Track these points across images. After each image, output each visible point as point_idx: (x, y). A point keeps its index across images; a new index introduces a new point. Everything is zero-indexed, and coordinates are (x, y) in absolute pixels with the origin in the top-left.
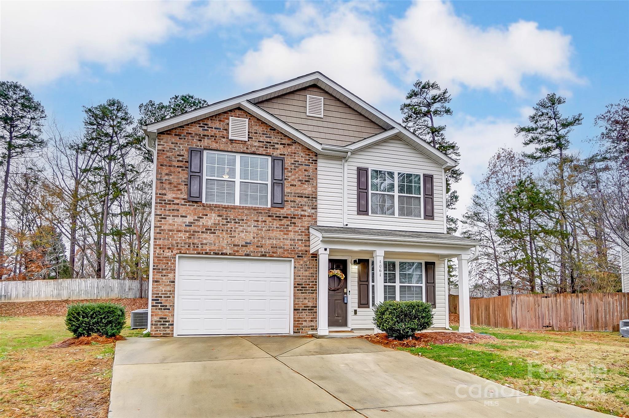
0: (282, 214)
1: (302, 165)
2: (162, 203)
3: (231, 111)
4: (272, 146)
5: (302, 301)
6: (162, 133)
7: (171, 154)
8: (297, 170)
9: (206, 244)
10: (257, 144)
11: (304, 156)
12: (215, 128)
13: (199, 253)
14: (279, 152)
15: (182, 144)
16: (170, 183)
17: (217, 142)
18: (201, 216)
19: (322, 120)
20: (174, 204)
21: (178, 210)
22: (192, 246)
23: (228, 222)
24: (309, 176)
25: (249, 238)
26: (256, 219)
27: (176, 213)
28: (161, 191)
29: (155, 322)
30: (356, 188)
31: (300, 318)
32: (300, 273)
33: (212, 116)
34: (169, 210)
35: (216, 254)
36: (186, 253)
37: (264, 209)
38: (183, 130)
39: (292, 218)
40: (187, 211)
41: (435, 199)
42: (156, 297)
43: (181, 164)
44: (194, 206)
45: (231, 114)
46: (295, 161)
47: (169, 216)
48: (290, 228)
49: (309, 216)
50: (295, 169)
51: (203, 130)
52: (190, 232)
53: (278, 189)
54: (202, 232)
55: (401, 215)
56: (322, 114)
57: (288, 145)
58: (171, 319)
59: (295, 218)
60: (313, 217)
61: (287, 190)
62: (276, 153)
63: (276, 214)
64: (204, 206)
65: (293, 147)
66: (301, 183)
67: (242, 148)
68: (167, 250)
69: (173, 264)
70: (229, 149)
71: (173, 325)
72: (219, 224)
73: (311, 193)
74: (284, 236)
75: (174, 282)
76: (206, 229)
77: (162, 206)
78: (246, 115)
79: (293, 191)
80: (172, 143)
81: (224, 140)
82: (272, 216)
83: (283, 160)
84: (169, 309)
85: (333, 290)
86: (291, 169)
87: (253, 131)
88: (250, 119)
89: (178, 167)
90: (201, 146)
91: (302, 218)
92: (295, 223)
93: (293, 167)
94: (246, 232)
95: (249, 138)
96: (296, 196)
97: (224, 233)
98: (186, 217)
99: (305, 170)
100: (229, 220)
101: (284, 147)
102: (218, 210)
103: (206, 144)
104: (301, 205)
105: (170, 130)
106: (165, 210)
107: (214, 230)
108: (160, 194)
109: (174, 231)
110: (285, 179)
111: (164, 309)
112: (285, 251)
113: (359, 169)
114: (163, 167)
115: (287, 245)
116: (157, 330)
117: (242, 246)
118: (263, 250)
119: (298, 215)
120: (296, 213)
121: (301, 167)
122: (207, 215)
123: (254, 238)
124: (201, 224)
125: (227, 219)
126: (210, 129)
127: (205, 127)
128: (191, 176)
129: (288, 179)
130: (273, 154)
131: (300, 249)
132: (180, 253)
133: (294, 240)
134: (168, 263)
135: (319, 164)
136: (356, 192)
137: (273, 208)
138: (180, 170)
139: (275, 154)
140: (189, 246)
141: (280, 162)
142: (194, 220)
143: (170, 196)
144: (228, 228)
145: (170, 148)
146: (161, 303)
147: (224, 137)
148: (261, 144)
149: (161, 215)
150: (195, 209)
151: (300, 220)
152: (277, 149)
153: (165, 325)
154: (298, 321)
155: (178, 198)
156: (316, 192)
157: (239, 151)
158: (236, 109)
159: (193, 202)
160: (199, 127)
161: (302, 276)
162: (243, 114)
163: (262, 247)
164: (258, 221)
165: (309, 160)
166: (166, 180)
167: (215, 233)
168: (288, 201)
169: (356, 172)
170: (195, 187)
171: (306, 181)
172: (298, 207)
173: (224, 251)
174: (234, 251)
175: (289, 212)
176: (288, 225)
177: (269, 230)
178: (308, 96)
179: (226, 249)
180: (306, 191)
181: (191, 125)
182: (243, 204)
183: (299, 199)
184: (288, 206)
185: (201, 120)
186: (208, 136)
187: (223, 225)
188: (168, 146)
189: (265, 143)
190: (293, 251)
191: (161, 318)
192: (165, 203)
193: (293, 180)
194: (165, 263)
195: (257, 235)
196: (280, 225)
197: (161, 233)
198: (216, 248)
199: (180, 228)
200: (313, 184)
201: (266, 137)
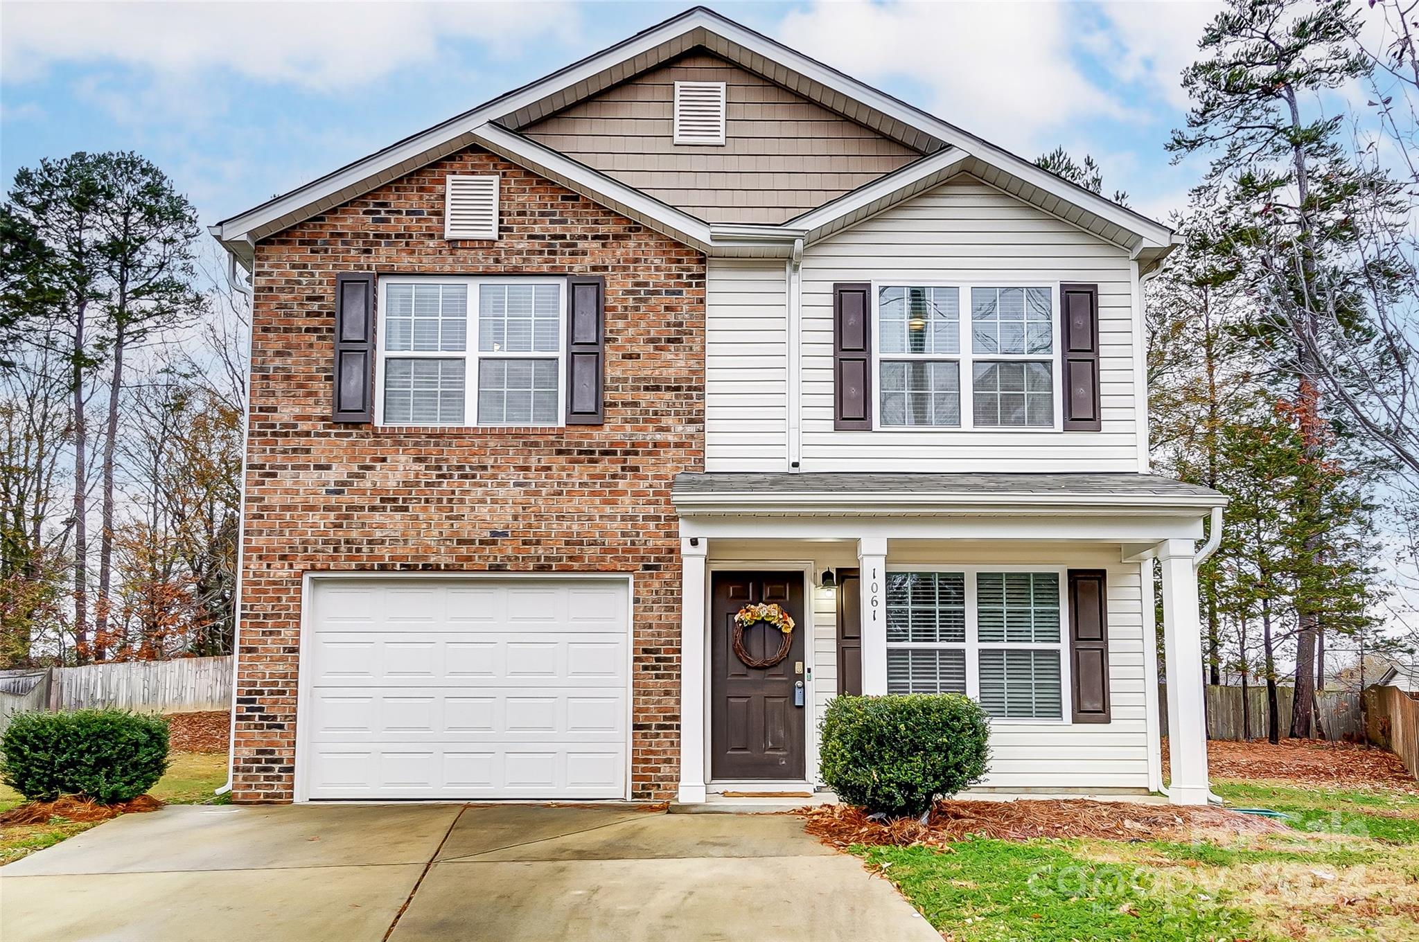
0: (598, 444)
1: (658, 293)
2: (265, 434)
3: (451, 158)
4: (568, 245)
5: (659, 702)
6: (267, 241)
7: (290, 296)
8: (643, 309)
9: (383, 542)
10: (523, 245)
11: (664, 265)
12: (408, 213)
13: (362, 568)
14: (588, 261)
15: (318, 266)
16: (288, 378)
17: (413, 252)
18: (368, 462)
19: (720, 151)
20: (297, 434)
21: (308, 451)
22: (343, 547)
23: (443, 476)
24: (681, 324)
25: (502, 518)
26: (521, 463)
27: (301, 459)
28: (263, 399)
29: (246, 761)
30: (830, 350)
31: (652, 752)
32: (652, 617)
33: (400, 180)
34: (285, 452)
35: (408, 568)
36: (328, 570)
37: (543, 433)
38: (321, 226)
39: (627, 453)
40: (331, 451)
41: (1103, 364)
42: (249, 693)
43: (315, 322)
44: (350, 435)
45: (451, 166)
46: (637, 284)
47: (285, 467)
48: (622, 485)
49: (677, 445)
50: (637, 309)
51: (375, 220)
52: (340, 508)
53: (585, 372)
54: (373, 509)
55: (985, 423)
56: (722, 134)
57: (616, 237)
58: (286, 755)
59: (636, 453)
60: (694, 449)
61: (610, 372)
62: (581, 266)
63: (580, 444)
64: (376, 435)
65: (631, 244)
66: (656, 348)
67: (482, 261)
68: (278, 564)
69: (292, 599)
70: (447, 269)
71: (291, 770)
72: (417, 484)
73: (684, 373)
74: (603, 510)
75: (294, 650)
76: (382, 500)
77: (266, 443)
78: (495, 166)
79: (630, 375)
80: (294, 267)
81: (431, 243)
82: (569, 452)
83: (599, 286)
84: (281, 727)
85: (757, 668)
86: (626, 308)
87: (514, 210)
88: (504, 174)
89: (308, 330)
90: (369, 268)
91: (658, 453)
92: (636, 469)
93: (631, 303)
94: (494, 502)
95: (500, 229)
96: (638, 388)
97: (432, 508)
98: (328, 468)
99: (667, 309)
100: (445, 469)
101: (604, 245)
102: (416, 444)
103: (383, 260)
104: (656, 413)
105: (286, 232)
106: (272, 451)
107: (405, 500)
108: (261, 409)
109: (295, 508)
110: (607, 340)
111: (269, 727)
112: (606, 551)
113: (841, 291)
114: (271, 335)
115: (614, 535)
116: (250, 786)
117: (482, 542)
118: (540, 552)
119: (645, 445)
120: (639, 437)
121: (653, 300)
122: (384, 460)
123: (515, 518)
124: (369, 485)
125: (440, 468)
126: (392, 217)
127: (379, 212)
128: (341, 352)
129: (615, 340)
130: (571, 269)
131: (650, 544)
132: (313, 569)
133: (633, 518)
134: (279, 599)
135: (710, 286)
136: (830, 363)
137: (572, 429)
138: (313, 338)
139: (577, 268)
140: (336, 550)
141: (592, 292)
142: (351, 475)
143: (286, 413)
144: (442, 493)
145: (287, 282)
146: (261, 709)
147: (431, 236)
148: (536, 245)
149: (262, 467)
150: (353, 444)
151: (651, 460)
152: (584, 253)
153: (272, 769)
154: (647, 761)
155: (308, 418)
156: (700, 372)
157: (473, 270)
158: (464, 151)
159: (347, 425)
160: (365, 213)
161: (659, 626)
162: (485, 161)
163: (538, 543)
164: (527, 469)
165: (680, 276)
166: (276, 369)
167: (406, 509)
168: (615, 405)
169: (830, 300)
170: (353, 383)
171: (669, 341)
172: (645, 421)
173: (432, 560)
174: (458, 558)
175: (618, 437)
176: (614, 476)
177: (560, 493)
178: (678, 84)
179: (438, 553)
180: (671, 370)
181: (344, 212)
182: (488, 420)
183: (650, 396)
184: (615, 417)
185: (368, 194)
186: (389, 236)
187: (427, 484)
188: (281, 274)
189: (547, 241)
190: (629, 551)
191: (260, 752)
192: (274, 434)
193: (630, 341)
194: (271, 599)
195: (524, 509)
196: (592, 476)
197: (261, 517)
198: (407, 551)
199: (312, 500)
200: (691, 349)
201: (552, 222)
